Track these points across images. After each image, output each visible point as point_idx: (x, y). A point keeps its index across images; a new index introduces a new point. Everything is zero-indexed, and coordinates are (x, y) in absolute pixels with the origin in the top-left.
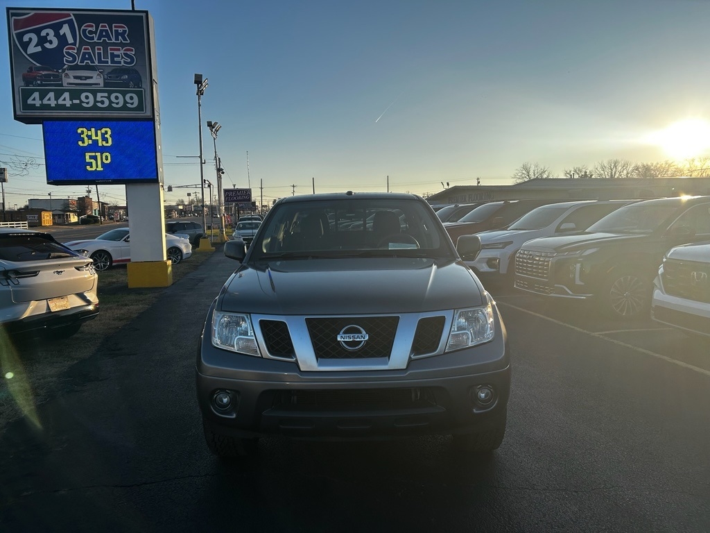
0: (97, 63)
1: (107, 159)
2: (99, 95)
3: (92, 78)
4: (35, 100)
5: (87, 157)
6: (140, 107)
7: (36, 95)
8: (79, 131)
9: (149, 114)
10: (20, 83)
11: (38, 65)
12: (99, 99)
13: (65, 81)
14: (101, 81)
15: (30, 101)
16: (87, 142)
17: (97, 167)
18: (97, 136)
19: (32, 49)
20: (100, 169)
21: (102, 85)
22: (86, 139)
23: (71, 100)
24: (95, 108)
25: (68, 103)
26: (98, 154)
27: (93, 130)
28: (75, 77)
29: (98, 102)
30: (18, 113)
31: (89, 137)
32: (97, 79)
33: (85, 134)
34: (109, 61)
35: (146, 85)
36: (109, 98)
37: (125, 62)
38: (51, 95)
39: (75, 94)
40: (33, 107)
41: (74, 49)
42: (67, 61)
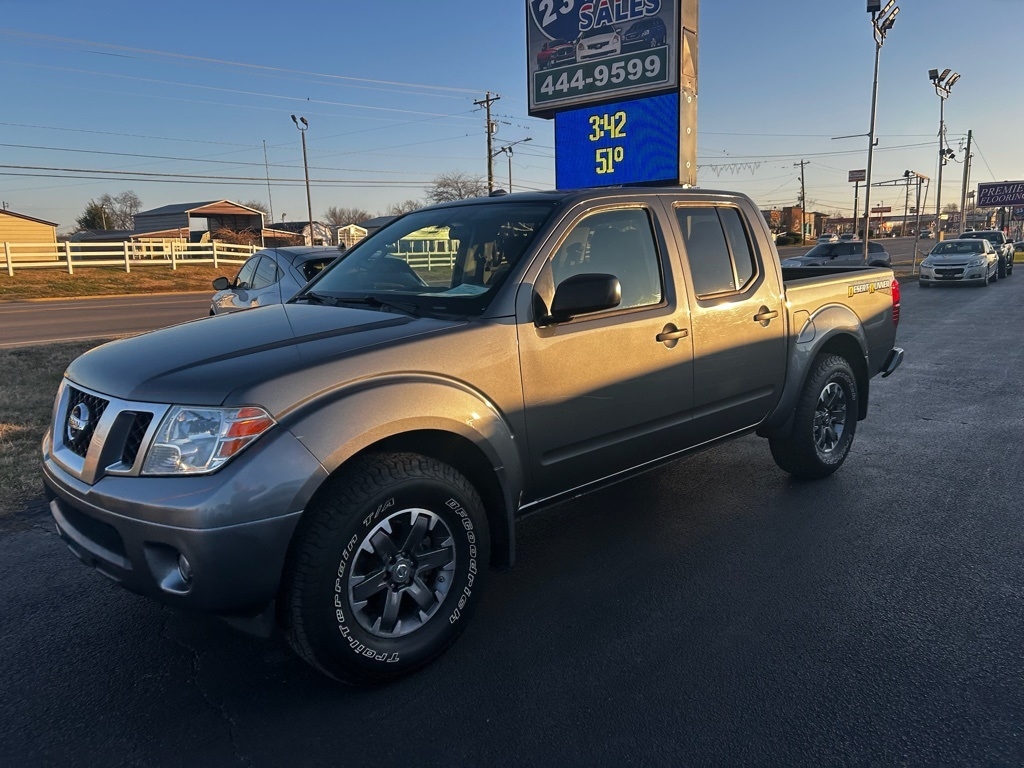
0: (614, 21)
1: (619, 157)
2: (615, 65)
3: (607, 43)
4: (548, 88)
5: (598, 156)
6: (662, 75)
7: (550, 79)
8: (591, 121)
9: (671, 82)
10: (535, 67)
11: (553, 39)
12: (614, 72)
13: (580, 54)
14: (618, 46)
15: (543, 90)
16: (600, 134)
17: (607, 168)
18: (609, 125)
19: (548, 19)
20: (611, 170)
21: (619, 51)
22: (598, 130)
23: (584, 79)
24: (610, 85)
25: (581, 85)
26: (610, 150)
27: (606, 116)
28: (590, 47)
29: (613, 76)
30: (532, 107)
31: (601, 127)
32: (614, 44)
33: (597, 123)
34: (629, 13)
35: (671, 40)
36: (625, 68)
37: (648, 11)
38: (564, 76)
39: (588, 71)
40: (546, 96)
41: (590, 7)
42: (583, 27)
